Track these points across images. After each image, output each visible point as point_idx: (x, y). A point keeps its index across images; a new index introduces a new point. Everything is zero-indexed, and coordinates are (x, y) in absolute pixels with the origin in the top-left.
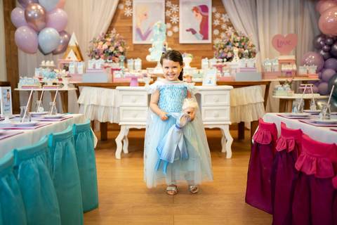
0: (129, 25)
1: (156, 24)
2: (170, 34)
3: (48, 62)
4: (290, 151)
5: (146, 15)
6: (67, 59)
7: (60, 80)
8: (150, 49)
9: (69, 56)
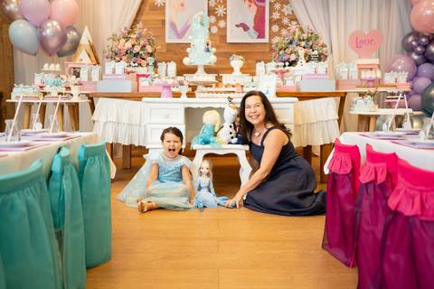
0: (160, 18)
1: (196, 16)
2: (215, 30)
3: (52, 66)
4: (379, 182)
5: (182, 5)
6: (78, 62)
7: (68, 88)
8: (188, 50)
9: (80, 57)
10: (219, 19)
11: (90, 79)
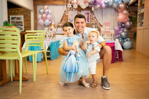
0: (67, 18)
3: (46, 28)
6: (51, 28)
11: (54, 31)
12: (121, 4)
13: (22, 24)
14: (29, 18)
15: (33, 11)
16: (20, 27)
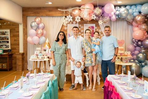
0: (66, 33)
3: (39, 48)
4: (111, 91)
9: (46, 46)
10: (81, 33)
11: (48, 52)
12: (138, 15)
13: (8, 40)
14: (17, 33)
15: (22, 25)
16: (5, 44)
